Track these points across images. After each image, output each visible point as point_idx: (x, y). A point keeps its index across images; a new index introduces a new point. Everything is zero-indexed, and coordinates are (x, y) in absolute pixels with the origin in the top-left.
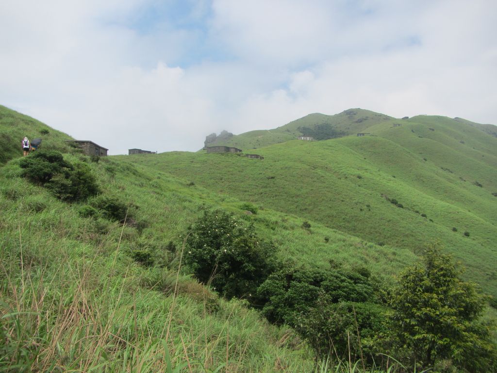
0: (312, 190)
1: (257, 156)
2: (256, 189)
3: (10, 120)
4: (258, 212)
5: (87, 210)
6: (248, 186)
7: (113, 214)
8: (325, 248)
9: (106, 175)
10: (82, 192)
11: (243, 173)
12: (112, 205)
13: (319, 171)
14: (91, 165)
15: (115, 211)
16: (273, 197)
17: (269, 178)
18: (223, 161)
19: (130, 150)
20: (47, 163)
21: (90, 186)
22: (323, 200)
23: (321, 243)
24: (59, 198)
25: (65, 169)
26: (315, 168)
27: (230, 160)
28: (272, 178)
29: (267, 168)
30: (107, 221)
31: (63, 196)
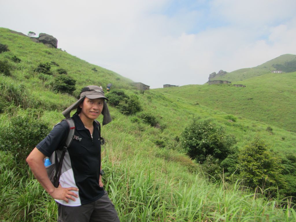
0: (280, 106)
1: (241, 85)
2: (240, 106)
3: (102, 74)
4: (237, 121)
5: (134, 119)
6: (234, 104)
7: (148, 121)
8: (280, 144)
9: (147, 101)
10: (133, 110)
11: (231, 96)
12: (148, 116)
13: (286, 94)
14: (139, 96)
15: (149, 120)
16: (252, 111)
17: (248, 99)
18: (219, 89)
19: (164, 86)
20: (117, 96)
21: (137, 107)
22: (288, 112)
23: (278, 141)
24: (122, 113)
25: (125, 98)
26: (282, 92)
27: (223, 89)
28: (251, 99)
29: (247, 93)
30: (145, 125)
31: (124, 112)
